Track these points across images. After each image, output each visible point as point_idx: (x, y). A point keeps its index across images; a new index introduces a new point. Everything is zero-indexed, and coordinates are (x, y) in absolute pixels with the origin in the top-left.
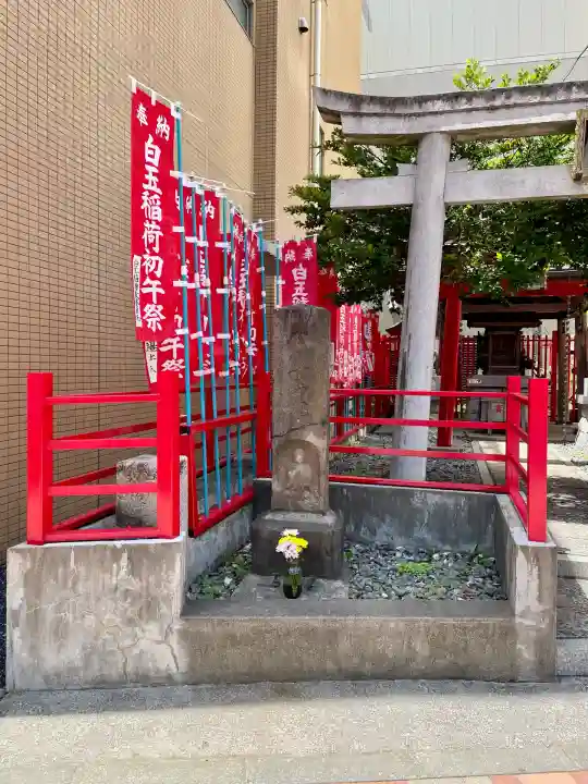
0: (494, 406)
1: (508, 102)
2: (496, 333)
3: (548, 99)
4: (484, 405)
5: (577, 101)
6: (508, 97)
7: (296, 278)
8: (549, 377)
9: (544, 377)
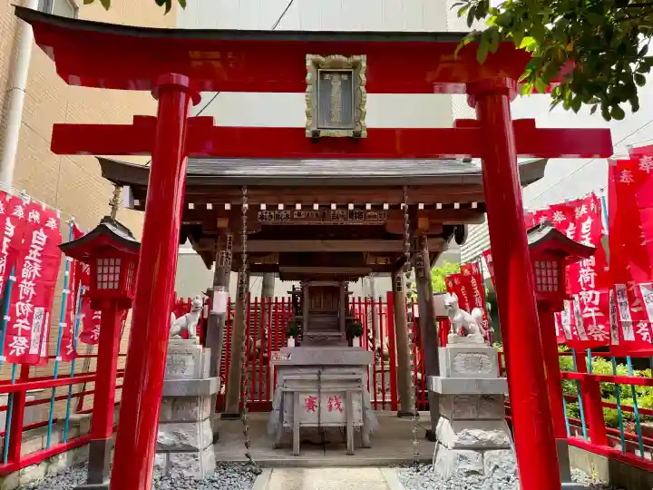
0: (303, 399)
2: (315, 284)
4: (288, 399)
7: (34, 241)
8: (386, 350)
9: (380, 350)
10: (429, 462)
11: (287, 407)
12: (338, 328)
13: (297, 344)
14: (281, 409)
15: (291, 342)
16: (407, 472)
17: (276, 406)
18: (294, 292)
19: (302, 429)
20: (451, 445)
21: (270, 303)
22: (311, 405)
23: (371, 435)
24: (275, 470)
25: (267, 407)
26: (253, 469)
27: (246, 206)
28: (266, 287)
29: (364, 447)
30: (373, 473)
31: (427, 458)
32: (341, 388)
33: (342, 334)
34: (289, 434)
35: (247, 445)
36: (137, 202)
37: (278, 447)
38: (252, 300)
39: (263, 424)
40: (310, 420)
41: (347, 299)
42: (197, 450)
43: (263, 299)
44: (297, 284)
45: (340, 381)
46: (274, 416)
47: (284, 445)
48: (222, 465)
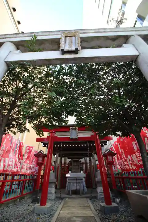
2: (74, 160)
4: (69, 184)
13: (71, 172)
14: (68, 186)
18: (70, 161)
19: (72, 190)
21: (66, 164)
27: (61, 146)
28: (65, 160)
33: (80, 170)
35: (61, 194)
36: (44, 146)
37: (67, 194)
38: (62, 163)
40: (74, 188)
41: (80, 162)
43: (64, 163)
44: (70, 159)
48: (57, 197)
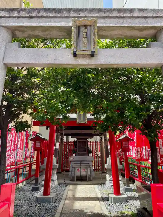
1: (38, 15)
2: (80, 140)
3: (58, 15)
4: (73, 169)
5: (73, 17)
6: (39, 12)
9: (98, 155)
10: (105, 184)
11: (73, 171)
12: (85, 151)
13: (75, 155)
14: (72, 171)
15: (74, 155)
16: (99, 186)
17: (70, 170)
18: (75, 142)
19: (76, 176)
20: (109, 180)
22: (78, 170)
23: (92, 178)
24: (71, 185)
25: (68, 171)
26: (66, 185)
29: (91, 180)
30: (92, 186)
31: (104, 183)
32: (85, 166)
34: (73, 177)
35: (64, 180)
39: (68, 175)
40: (78, 174)
42: (54, 180)
44: (76, 139)
45: (85, 165)
46: (70, 173)
47: (72, 180)
48: (59, 184)
